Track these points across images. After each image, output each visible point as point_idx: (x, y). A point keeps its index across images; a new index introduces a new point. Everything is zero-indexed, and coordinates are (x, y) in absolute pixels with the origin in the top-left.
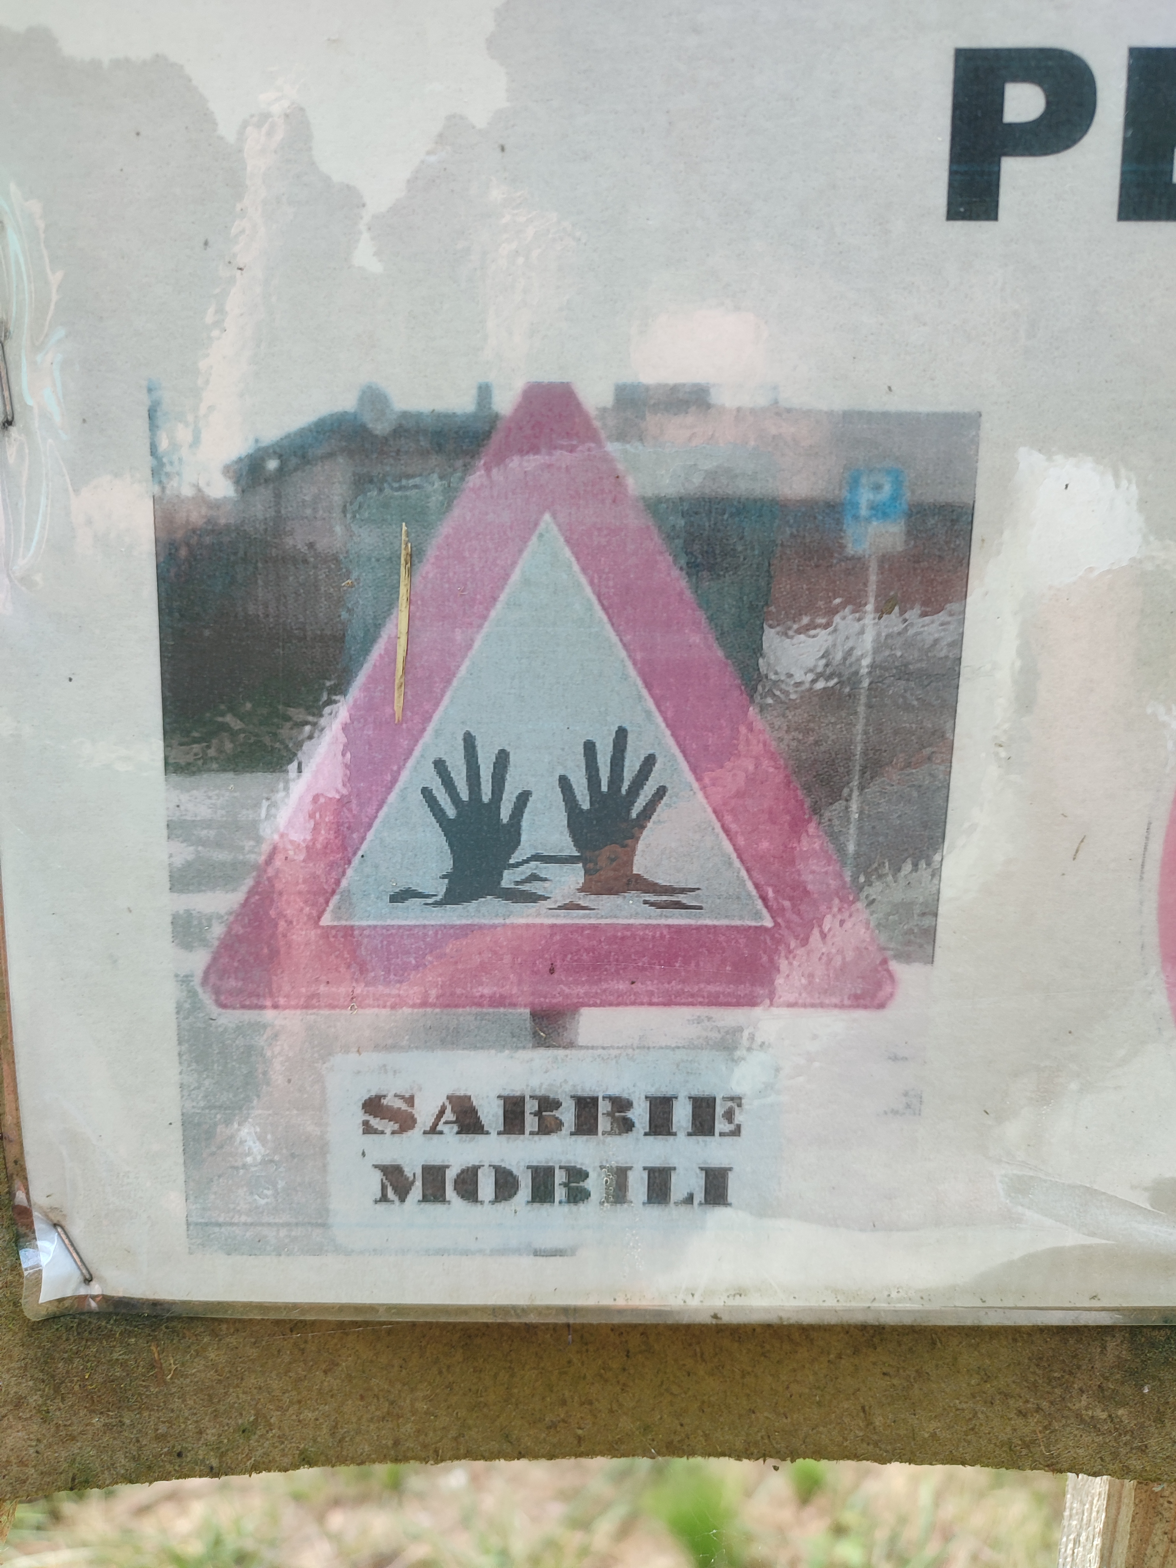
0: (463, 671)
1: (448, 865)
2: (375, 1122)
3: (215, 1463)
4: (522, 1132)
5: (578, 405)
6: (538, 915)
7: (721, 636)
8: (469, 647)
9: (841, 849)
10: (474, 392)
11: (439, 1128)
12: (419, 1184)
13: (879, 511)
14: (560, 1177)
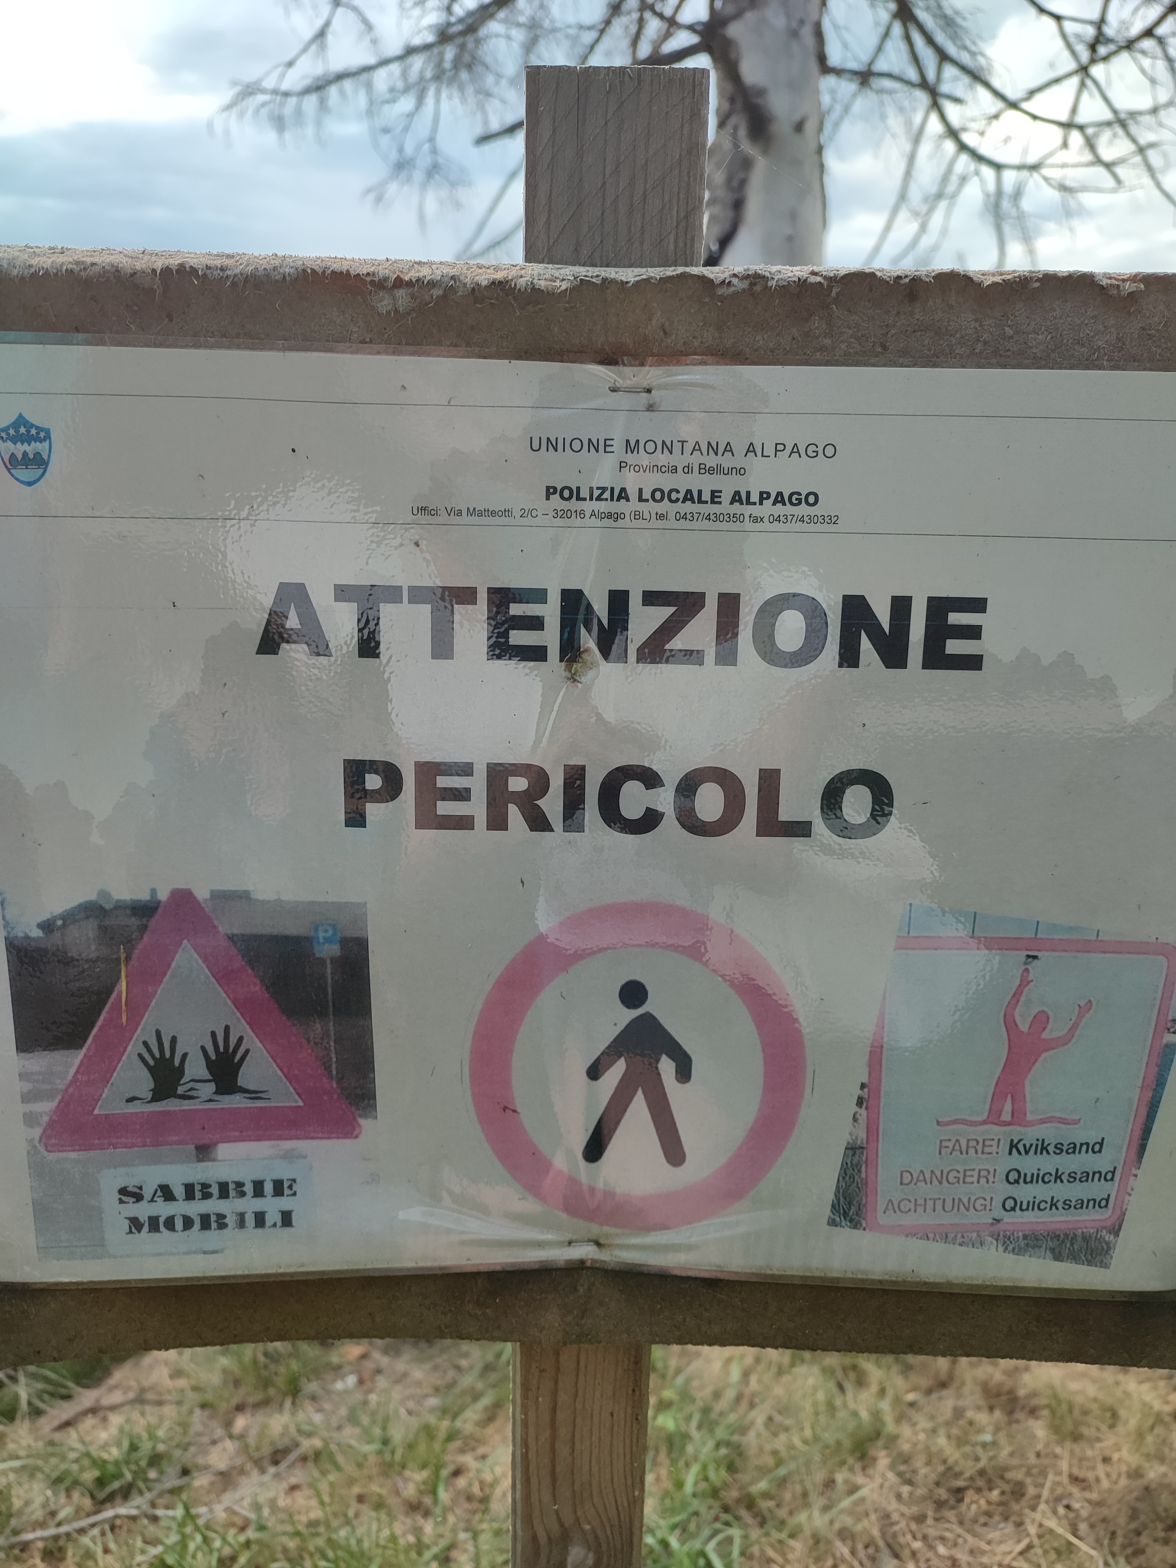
0: (153, 1004)
1: (152, 1086)
2: (124, 1198)
3: (56, 1355)
4: (194, 1199)
5: (195, 897)
6: (195, 1105)
7: (267, 988)
8: (156, 993)
9: (330, 1073)
10: (149, 891)
11: (155, 1199)
12: (147, 1225)
13: (327, 940)
14: (213, 1218)
